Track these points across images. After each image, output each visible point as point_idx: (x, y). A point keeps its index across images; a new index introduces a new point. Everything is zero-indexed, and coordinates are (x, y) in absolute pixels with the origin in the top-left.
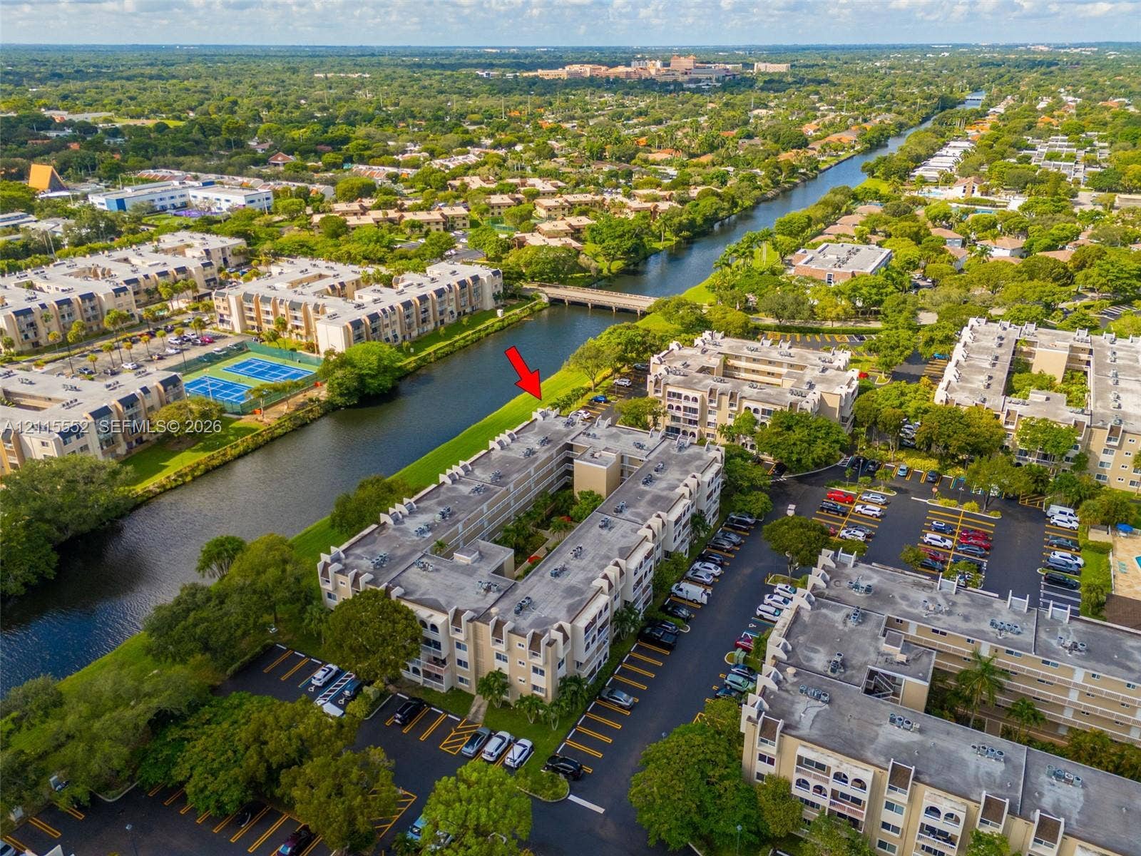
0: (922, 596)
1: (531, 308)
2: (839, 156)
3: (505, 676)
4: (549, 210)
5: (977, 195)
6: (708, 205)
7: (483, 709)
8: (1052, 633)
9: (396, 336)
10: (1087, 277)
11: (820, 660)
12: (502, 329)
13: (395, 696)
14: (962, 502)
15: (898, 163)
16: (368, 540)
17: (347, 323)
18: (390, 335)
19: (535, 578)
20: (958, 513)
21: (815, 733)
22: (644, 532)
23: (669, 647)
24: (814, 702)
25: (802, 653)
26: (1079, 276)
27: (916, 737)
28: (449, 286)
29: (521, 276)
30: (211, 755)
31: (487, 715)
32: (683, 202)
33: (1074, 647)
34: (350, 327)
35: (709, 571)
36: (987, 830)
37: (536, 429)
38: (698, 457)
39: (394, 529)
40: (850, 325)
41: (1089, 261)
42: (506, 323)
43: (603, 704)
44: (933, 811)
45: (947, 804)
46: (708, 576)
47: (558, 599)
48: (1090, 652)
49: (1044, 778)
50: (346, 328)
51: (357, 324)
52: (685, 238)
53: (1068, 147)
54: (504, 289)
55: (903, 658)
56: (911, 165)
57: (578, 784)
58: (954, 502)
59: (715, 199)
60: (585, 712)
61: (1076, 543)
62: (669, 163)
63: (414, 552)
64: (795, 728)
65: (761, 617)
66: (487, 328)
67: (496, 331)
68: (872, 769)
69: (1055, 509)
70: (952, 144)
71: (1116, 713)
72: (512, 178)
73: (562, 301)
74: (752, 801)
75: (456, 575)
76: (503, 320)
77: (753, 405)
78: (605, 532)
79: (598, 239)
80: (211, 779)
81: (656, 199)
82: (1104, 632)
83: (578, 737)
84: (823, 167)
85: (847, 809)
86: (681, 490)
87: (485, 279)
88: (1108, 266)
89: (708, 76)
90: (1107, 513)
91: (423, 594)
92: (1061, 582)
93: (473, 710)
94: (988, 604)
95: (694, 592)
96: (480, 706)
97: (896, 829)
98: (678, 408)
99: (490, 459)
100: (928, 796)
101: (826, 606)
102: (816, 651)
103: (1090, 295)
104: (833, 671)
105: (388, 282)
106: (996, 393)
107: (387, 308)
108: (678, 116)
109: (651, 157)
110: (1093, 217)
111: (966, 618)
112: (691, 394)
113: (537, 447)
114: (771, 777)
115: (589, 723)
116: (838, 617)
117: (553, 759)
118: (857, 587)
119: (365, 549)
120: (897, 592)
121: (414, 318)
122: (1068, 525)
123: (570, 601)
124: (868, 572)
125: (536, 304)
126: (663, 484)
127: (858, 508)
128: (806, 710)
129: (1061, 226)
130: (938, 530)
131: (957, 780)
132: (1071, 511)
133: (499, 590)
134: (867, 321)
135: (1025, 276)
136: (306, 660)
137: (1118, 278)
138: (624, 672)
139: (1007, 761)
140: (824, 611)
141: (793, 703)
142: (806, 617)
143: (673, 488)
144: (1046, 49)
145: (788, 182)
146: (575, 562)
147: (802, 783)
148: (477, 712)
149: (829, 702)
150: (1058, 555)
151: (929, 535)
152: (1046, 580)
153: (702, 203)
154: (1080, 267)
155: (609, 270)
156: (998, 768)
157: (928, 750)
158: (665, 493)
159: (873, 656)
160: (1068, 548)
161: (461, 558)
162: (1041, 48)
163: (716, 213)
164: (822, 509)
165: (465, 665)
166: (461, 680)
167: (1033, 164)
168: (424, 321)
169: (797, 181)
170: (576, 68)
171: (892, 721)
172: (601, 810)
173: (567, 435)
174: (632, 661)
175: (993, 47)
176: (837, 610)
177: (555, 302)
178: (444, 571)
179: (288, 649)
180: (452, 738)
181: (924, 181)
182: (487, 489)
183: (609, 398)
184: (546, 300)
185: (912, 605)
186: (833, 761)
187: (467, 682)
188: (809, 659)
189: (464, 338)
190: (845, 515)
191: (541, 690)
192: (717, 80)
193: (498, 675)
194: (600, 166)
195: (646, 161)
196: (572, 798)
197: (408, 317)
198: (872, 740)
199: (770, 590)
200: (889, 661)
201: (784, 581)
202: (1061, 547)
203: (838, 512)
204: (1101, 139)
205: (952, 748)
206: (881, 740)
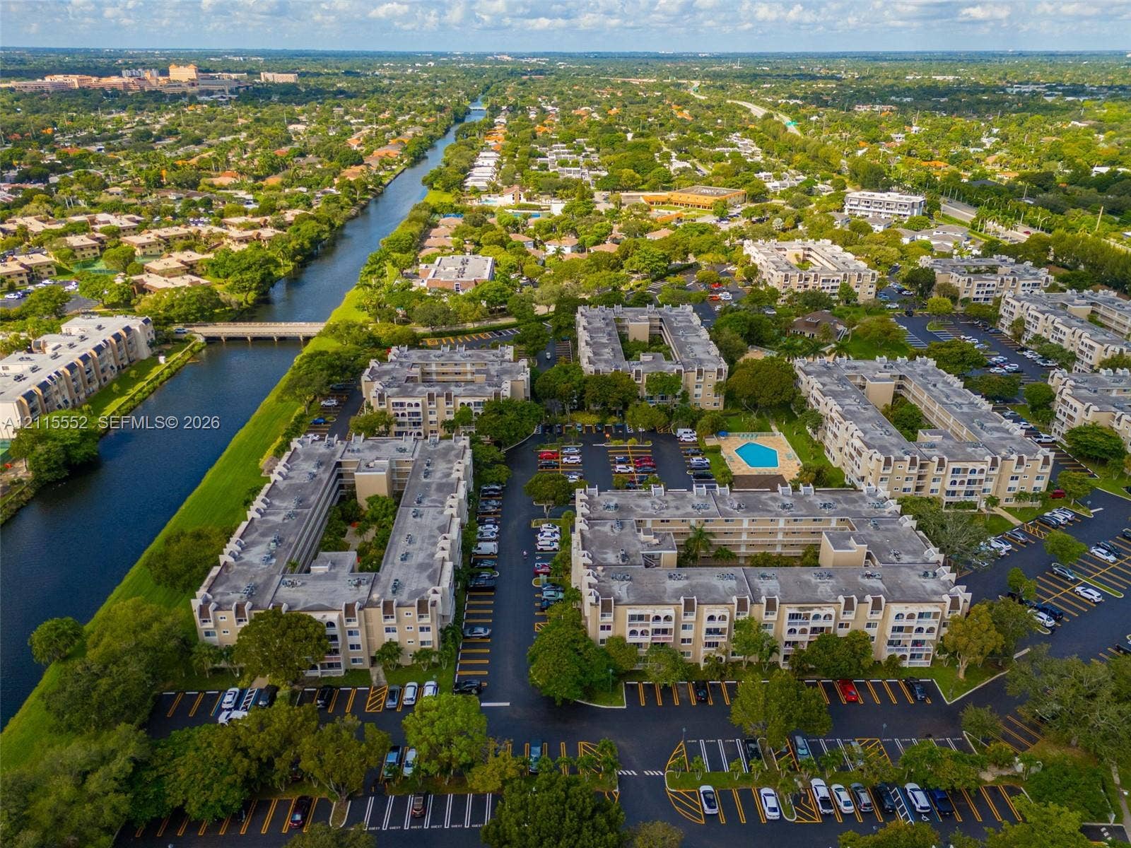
0: (647, 502)
1: (191, 350)
2: (393, 170)
3: (396, 644)
4: (143, 247)
5: (523, 201)
6: (309, 228)
7: (382, 675)
8: (724, 503)
9: (66, 402)
10: (632, 264)
11: (611, 557)
12: (172, 375)
13: (303, 692)
14: (626, 441)
15: (452, 176)
16: (221, 579)
17: (19, 398)
18: (61, 402)
19: (388, 567)
20: (626, 448)
21: (632, 599)
22: (448, 512)
23: (492, 589)
24: (622, 583)
25: (599, 557)
26: (626, 263)
27: (686, 582)
28: (104, 341)
29: (169, 321)
30: (199, 776)
31: (387, 677)
32: (281, 226)
33: (739, 507)
34: (25, 401)
35: (490, 529)
36: (741, 618)
37: (302, 457)
38: (451, 448)
39: (239, 565)
40: (486, 324)
41: (630, 251)
42: (173, 369)
43: (468, 641)
44: (711, 618)
45: (718, 611)
46: (492, 534)
47: (416, 575)
48: (748, 507)
49: (757, 580)
50: (19, 403)
51: (29, 396)
52: (299, 262)
53: (570, 153)
54: (156, 336)
55: (657, 541)
56: (462, 176)
57: (483, 695)
58: (621, 441)
59: (314, 223)
60: (458, 650)
61: (700, 450)
62: (238, 187)
63: (271, 577)
64: (619, 600)
65: (542, 550)
66: (157, 377)
67: (168, 378)
68: (672, 607)
69: (681, 431)
70: (482, 154)
71: (768, 539)
72: (75, 215)
73: (218, 339)
74: (607, 655)
75: (322, 583)
76: (169, 367)
77: (466, 401)
78: (418, 520)
79: (221, 274)
80: (208, 793)
81: (253, 227)
82: (749, 495)
83: (463, 667)
84: (386, 181)
85: (661, 638)
86: (455, 475)
87: (138, 329)
88: (643, 254)
89: (221, 87)
90: (712, 427)
91: (306, 603)
92: (703, 476)
93: (374, 678)
94: (683, 497)
95: (489, 547)
96: (377, 674)
97: (689, 640)
98: (403, 415)
99: (279, 489)
100: (706, 611)
101: (596, 524)
102: (606, 553)
103: (636, 276)
104: (623, 561)
105: (27, 347)
106: (621, 360)
107: (53, 375)
108: (213, 135)
109: (217, 181)
110: (614, 214)
111: (677, 508)
112: (413, 401)
113: (315, 471)
114: (612, 638)
115: (464, 657)
116: (607, 529)
117: (457, 686)
118: (608, 507)
119: (224, 586)
120: (632, 504)
121: (80, 380)
122: (692, 440)
123: (427, 574)
124: (608, 497)
125: (193, 346)
126: (438, 475)
127: (565, 460)
128: (620, 588)
129: (599, 224)
130: (620, 462)
131: (716, 596)
132: (690, 430)
133: (368, 583)
134: (495, 318)
135: (595, 268)
136: (201, 696)
137: (652, 262)
138: (469, 616)
139: (736, 578)
140: (596, 528)
141: (610, 587)
142: (588, 535)
143: (449, 475)
144: (509, 59)
145: (363, 199)
146: (411, 547)
147: (633, 633)
148: (378, 678)
149: (630, 580)
150: (695, 460)
151: (618, 466)
152: (695, 477)
153: (303, 228)
154: (625, 257)
155: (247, 302)
156: (733, 583)
157: (695, 586)
158: (444, 481)
159: (639, 546)
160: (698, 455)
161: (318, 569)
162: (506, 58)
163: (319, 236)
164: (542, 467)
165: (358, 647)
166: (354, 661)
167: (551, 170)
168: (89, 381)
169: (369, 197)
170: (59, 78)
171: (670, 577)
172: (508, 704)
173: (333, 454)
174: (470, 607)
175: (466, 55)
176: (604, 525)
177: (211, 340)
178: (309, 583)
179: (177, 694)
180: (371, 702)
181: (476, 191)
182: (296, 514)
183: (327, 419)
184: (202, 340)
185: (644, 509)
186: (649, 611)
187: (361, 660)
188: (605, 559)
189: (140, 391)
190: (558, 467)
191: (429, 642)
192: (231, 92)
193: (390, 645)
194: (163, 194)
195: (212, 186)
196: (483, 705)
197: (74, 380)
198: (665, 592)
199: (538, 531)
200: (650, 546)
201: (543, 523)
202: (694, 454)
203: (553, 467)
204: (589, 145)
205: (706, 581)
206: (669, 590)
